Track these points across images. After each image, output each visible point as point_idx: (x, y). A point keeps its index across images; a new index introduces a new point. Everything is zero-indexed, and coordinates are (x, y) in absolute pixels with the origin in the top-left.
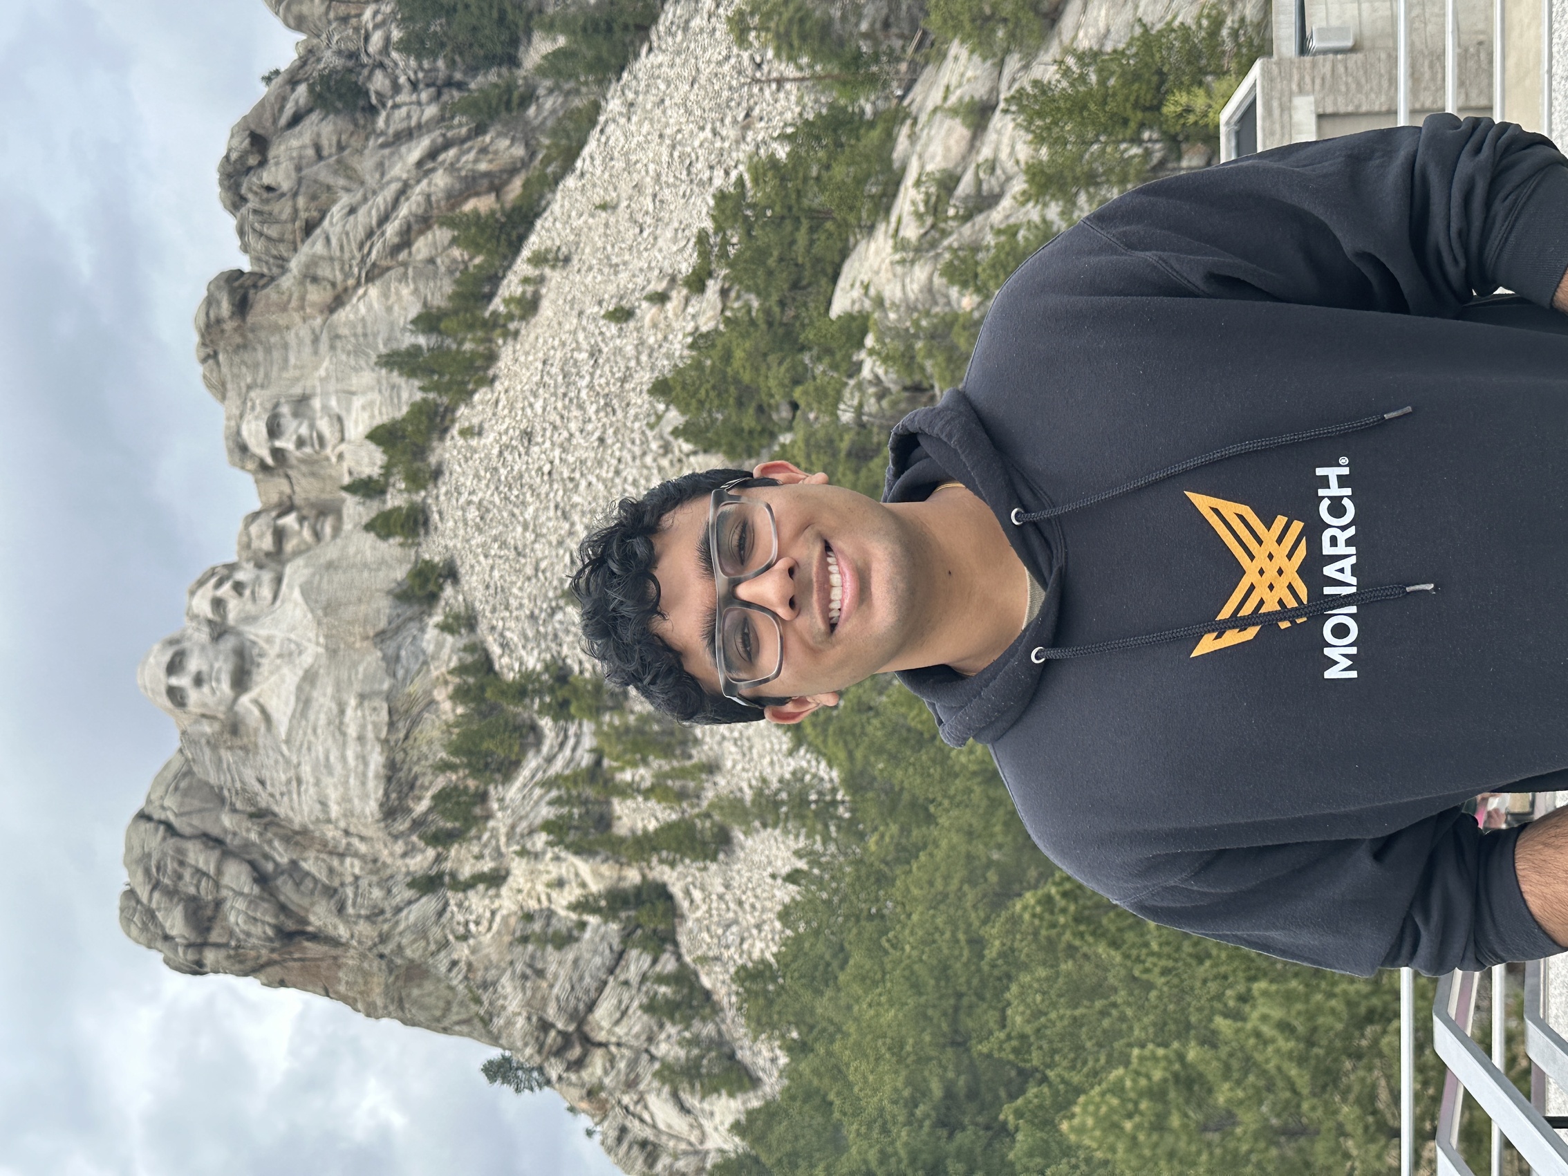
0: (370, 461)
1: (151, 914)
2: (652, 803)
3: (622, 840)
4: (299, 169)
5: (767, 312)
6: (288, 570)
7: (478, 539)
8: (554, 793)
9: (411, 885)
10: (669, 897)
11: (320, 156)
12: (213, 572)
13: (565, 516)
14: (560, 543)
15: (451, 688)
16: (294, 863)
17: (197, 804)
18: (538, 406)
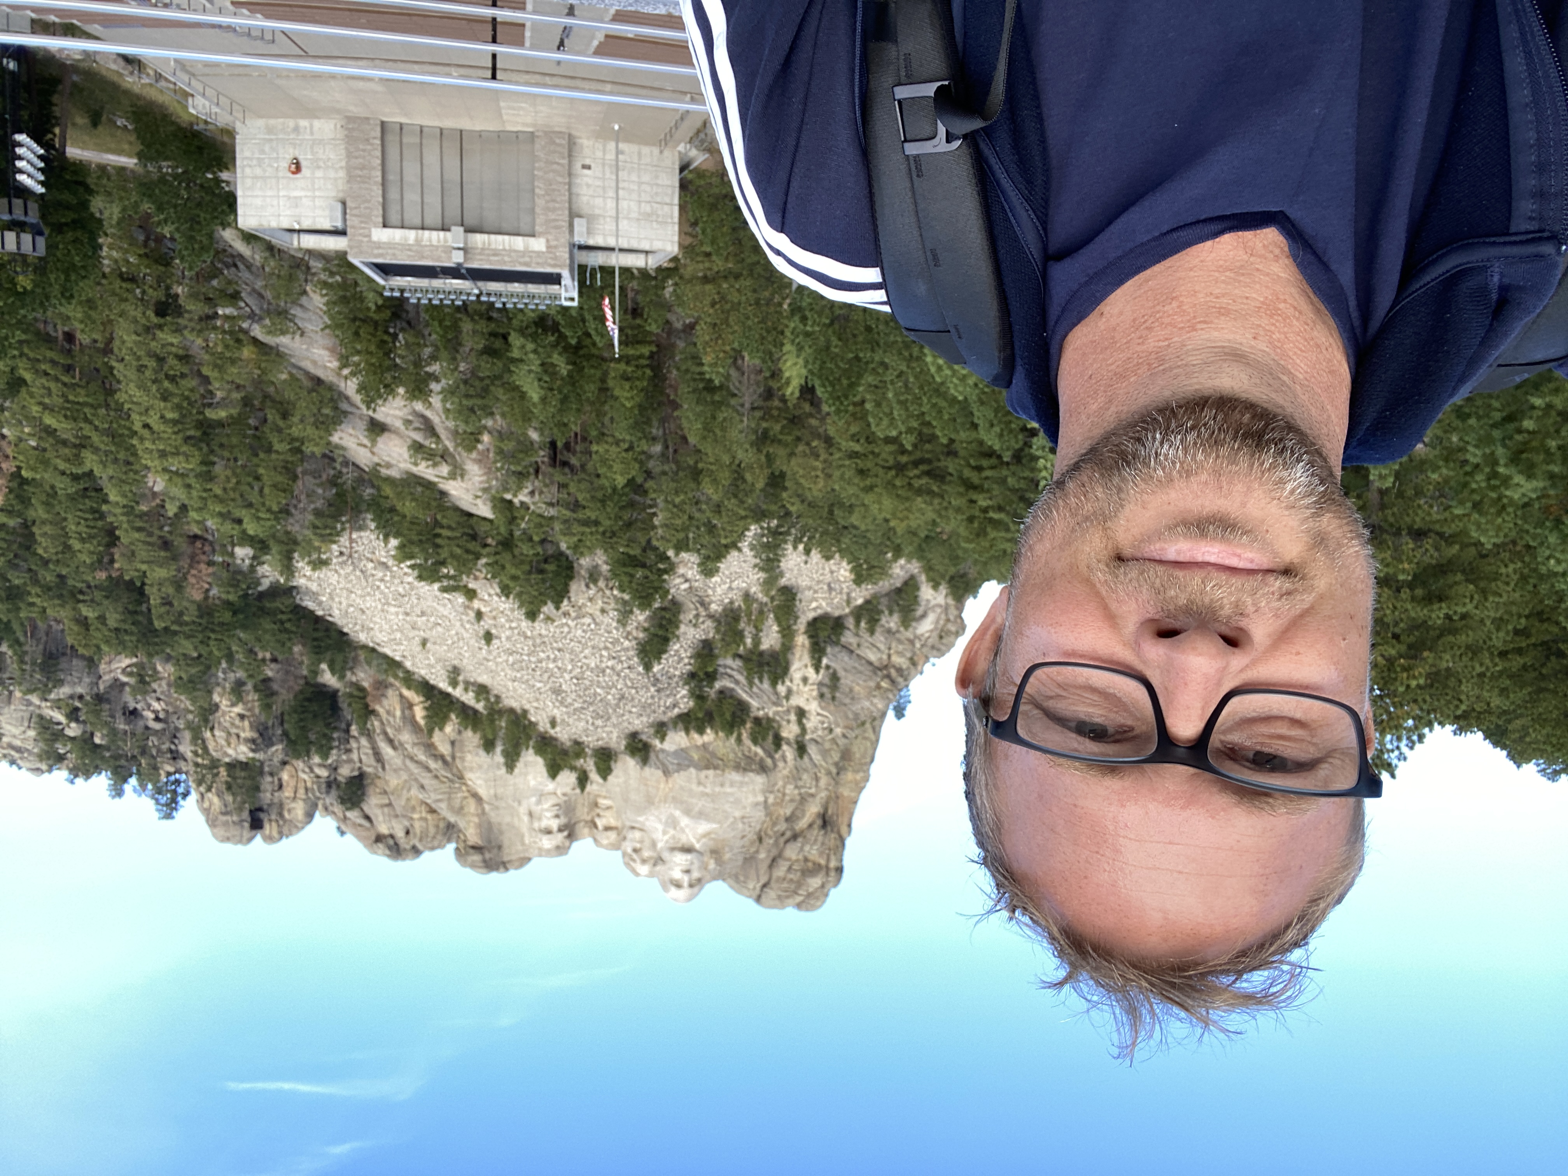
0: (567, 778)
1: (809, 895)
2: (764, 628)
3: (783, 644)
4: (397, 816)
5: (488, 555)
6: (628, 824)
7: (614, 720)
8: (756, 681)
9: (801, 757)
10: (815, 620)
11: (390, 805)
12: (627, 865)
13: (603, 671)
14: (618, 675)
15: (696, 736)
16: (788, 820)
17: (752, 872)
18: (539, 685)
